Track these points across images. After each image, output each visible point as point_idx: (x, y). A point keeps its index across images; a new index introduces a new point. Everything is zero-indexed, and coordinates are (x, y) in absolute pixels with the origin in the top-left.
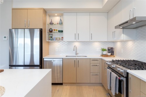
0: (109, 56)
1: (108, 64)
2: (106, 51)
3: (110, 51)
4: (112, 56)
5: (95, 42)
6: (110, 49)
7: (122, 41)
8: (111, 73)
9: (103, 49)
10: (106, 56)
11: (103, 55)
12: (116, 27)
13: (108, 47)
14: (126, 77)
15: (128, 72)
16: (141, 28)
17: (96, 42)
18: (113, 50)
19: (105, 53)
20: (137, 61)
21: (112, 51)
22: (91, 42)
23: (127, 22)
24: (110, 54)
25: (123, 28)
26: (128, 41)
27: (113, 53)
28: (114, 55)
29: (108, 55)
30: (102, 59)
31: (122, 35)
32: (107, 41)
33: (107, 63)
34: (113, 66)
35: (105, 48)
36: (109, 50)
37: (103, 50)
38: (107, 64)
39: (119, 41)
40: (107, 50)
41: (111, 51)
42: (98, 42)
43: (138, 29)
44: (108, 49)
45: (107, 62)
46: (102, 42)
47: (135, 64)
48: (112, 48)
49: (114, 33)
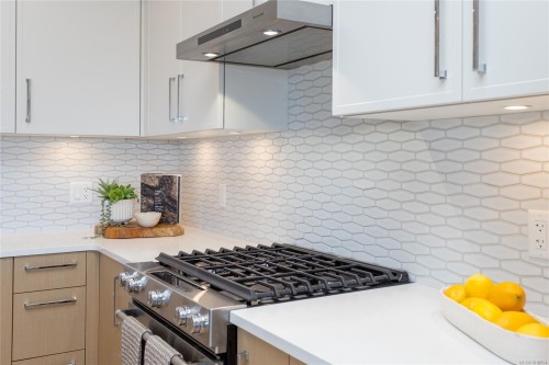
0: (146, 232)
1: (132, 283)
2: (133, 197)
3: (153, 197)
4: (169, 230)
5: (56, 138)
6: (155, 183)
7: (220, 139)
8: (143, 342)
9: (108, 189)
10: (129, 230)
11: (109, 229)
12: (184, 51)
13: (143, 176)
14: (223, 357)
15: (233, 321)
16: (309, 67)
17: (67, 138)
18: (174, 193)
19: (122, 211)
20: (291, 250)
21: (169, 197)
22: (30, 138)
23: (235, 25)
24: (151, 218)
25: (223, 59)
26: (252, 137)
27: (176, 210)
28: (181, 224)
29: (143, 228)
30: (98, 254)
31: (220, 97)
32: (134, 133)
33: (124, 276)
34: (155, 295)
35: (122, 182)
36: (146, 190)
37: (112, 193)
38: (124, 283)
39: (207, 139)
40: (138, 192)
41: (163, 198)
42: (81, 139)
43: (298, 70)
44: (144, 187)
45: (128, 269)
46: (104, 139)
47: (279, 270)
48: (166, 181)
49: (175, 84)
